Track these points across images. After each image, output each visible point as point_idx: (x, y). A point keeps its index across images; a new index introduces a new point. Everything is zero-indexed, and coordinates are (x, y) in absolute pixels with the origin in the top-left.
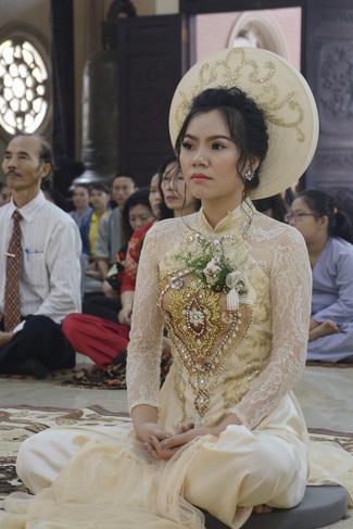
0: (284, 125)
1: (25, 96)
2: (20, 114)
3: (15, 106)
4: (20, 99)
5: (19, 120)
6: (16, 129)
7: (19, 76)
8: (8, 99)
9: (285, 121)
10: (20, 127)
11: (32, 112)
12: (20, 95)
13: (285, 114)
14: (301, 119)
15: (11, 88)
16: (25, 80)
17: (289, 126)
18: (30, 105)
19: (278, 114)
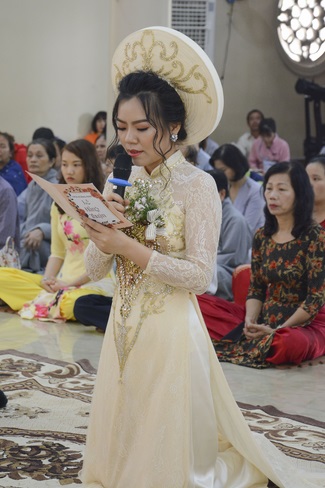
0: (193, 92)
1: (311, 26)
2: (306, 43)
3: (301, 35)
4: (307, 29)
5: (305, 48)
6: (302, 57)
7: (307, 7)
8: (295, 28)
9: (194, 89)
10: (305, 55)
11: (318, 40)
12: (306, 25)
13: (192, 84)
14: (205, 85)
15: (298, 18)
16: (312, 10)
17: (197, 92)
18: (317, 34)
19: (187, 85)
